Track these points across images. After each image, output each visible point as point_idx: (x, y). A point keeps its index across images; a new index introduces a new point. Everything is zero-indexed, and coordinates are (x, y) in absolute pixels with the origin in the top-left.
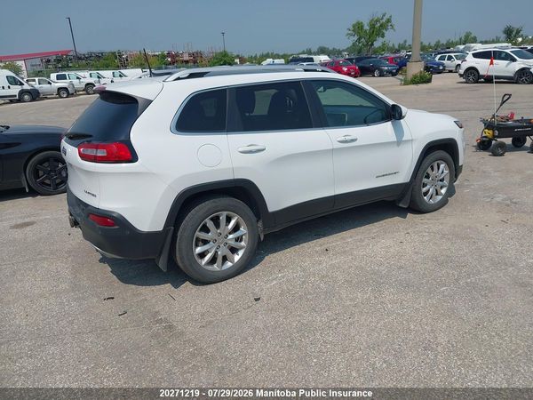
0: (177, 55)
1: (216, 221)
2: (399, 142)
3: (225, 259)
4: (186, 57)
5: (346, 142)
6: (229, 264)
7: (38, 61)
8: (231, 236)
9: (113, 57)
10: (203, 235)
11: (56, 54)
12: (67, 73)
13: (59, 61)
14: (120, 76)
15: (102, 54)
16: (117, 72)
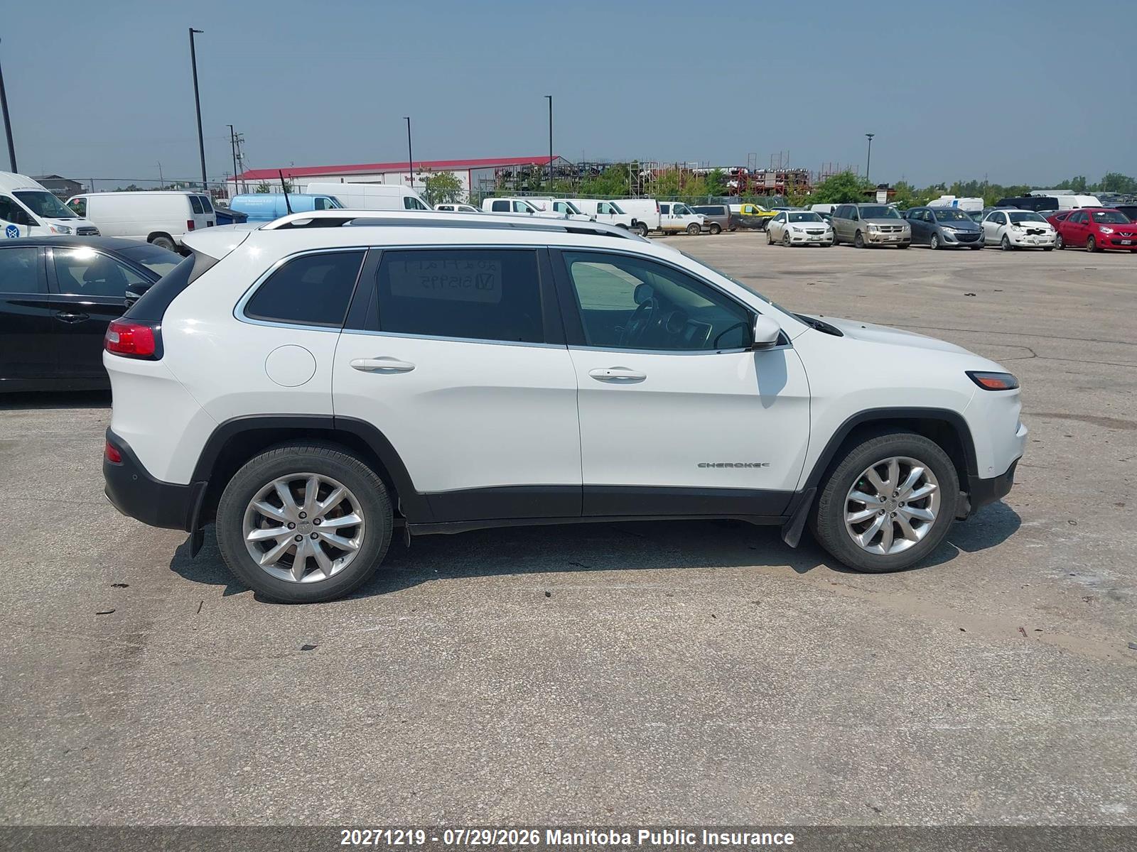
0: (753, 175)
1: (297, 487)
2: (768, 398)
3: (312, 565)
4: (770, 182)
5: (614, 379)
6: (317, 577)
7: (490, 174)
8: (325, 523)
9: (622, 173)
10: (268, 510)
11: (524, 162)
12: (511, 200)
13: (524, 175)
14: (612, 212)
15: (604, 165)
16: (607, 204)
